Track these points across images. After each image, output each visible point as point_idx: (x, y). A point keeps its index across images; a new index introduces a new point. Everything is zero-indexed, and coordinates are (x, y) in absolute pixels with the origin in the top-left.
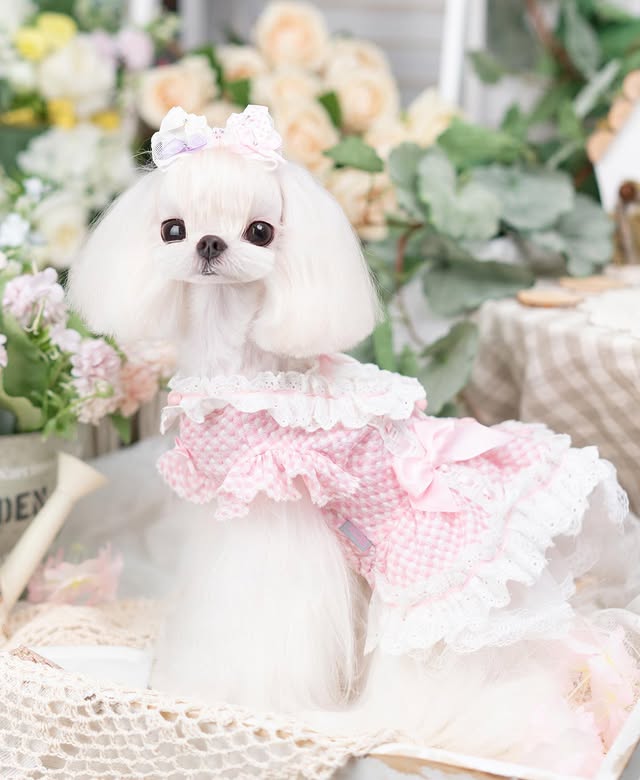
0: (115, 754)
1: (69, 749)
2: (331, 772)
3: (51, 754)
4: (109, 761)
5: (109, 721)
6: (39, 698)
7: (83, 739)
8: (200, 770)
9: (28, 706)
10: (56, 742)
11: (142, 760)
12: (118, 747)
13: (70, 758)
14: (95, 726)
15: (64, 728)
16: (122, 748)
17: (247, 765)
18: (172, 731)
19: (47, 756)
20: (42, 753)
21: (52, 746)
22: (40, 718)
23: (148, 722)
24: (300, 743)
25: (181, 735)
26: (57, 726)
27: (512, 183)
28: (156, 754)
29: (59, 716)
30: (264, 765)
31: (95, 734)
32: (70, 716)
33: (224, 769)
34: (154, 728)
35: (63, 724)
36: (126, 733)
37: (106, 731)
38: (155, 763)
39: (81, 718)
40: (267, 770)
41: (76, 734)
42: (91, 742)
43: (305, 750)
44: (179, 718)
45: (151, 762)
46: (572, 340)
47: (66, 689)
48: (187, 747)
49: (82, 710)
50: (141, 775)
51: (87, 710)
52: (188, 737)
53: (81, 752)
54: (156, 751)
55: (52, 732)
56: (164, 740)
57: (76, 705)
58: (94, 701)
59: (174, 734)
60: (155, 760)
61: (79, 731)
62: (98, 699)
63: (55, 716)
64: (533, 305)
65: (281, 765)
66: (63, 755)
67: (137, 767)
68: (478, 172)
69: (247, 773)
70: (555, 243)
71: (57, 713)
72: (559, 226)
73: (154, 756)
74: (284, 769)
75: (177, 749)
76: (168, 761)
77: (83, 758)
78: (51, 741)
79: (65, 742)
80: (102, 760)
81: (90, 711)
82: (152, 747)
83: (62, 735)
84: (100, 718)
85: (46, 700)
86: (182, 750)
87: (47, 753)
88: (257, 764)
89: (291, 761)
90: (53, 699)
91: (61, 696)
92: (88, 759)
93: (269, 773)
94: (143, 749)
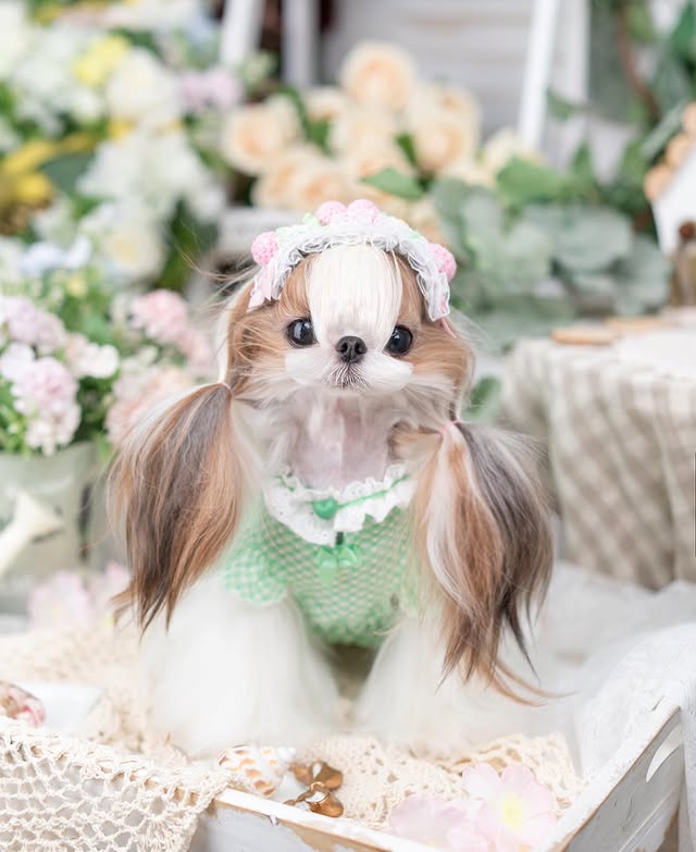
0: (29, 788)
27: (568, 224)
38: (64, 794)
46: (594, 377)
64: (565, 342)
68: (533, 212)
80: (21, 795)
94: (50, 778)
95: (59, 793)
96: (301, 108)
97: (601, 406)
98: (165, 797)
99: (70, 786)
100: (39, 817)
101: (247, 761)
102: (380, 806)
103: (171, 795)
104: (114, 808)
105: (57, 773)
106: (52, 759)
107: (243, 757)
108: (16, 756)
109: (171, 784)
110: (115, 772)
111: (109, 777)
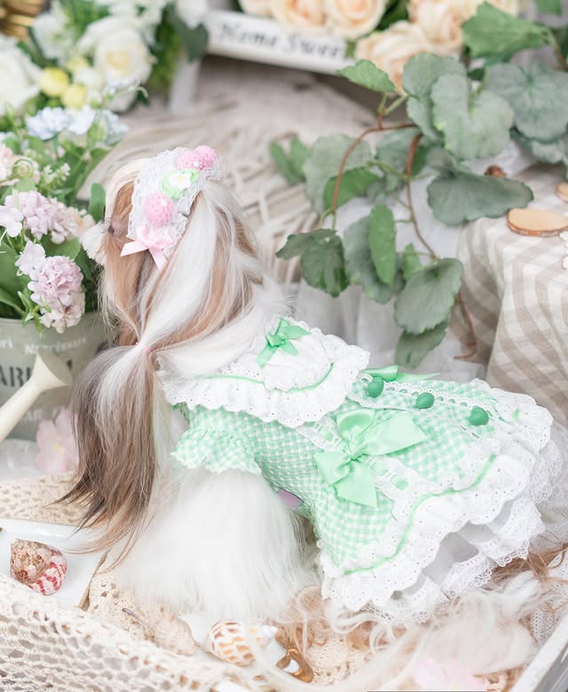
0: (60, 652)
1: (26, 644)
4: (57, 656)
10: (15, 638)
11: (79, 660)
12: (62, 647)
13: (27, 651)
15: (22, 628)
26: (16, 625)
27: (529, 82)
29: (18, 617)
36: (65, 636)
38: (89, 663)
39: (34, 621)
41: (31, 633)
42: (42, 641)
51: (39, 615)
53: (36, 648)
55: (14, 631)
56: (94, 642)
60: (88, 660)
61: (33, 631)
63: (16, 617)
66: (21, 649)
67: (76, 665)
71: (16, 614)
73: (87, 657)
75: (104, 651)
76: (99, 661)
77: (37, 653)
78: (11, 637)
79: (23, 638)
80: (52, 655)
82: (86, 649)
83: (20, 633)
84: (47, 622)
92: (42, 653)
94: (78, 651)
95: (86, 662)
98: (172, 681)
99: (94, 659)
100: (68, 672)
101: (238, 639)
102: (344, 669)
103: (177, 680)
104: (130, 682)
105: (83, 648)
106: (79, 637)
107: (235, 635)
108: (49, 629)
109: (178, 673)
110: (131, 656)
111: (126, 658)
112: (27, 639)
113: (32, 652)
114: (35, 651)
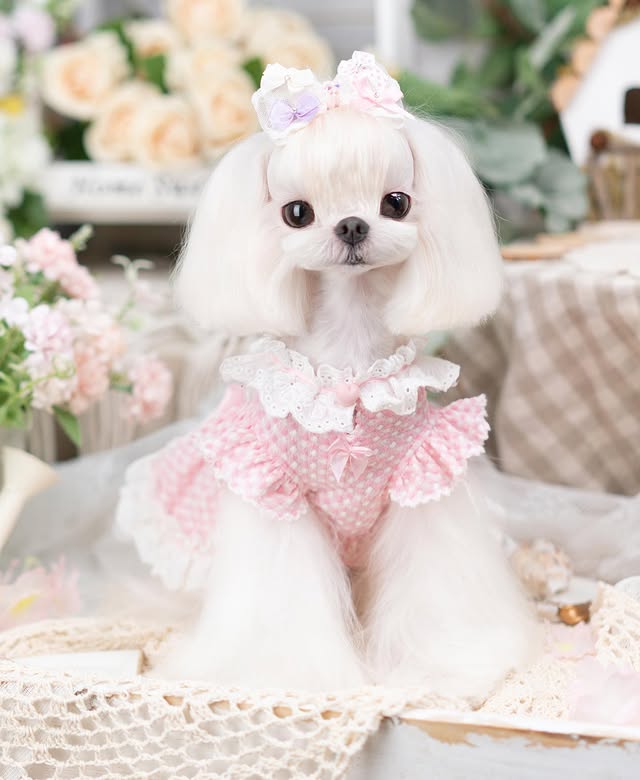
0: (110, 754)
1: (58, 754)
2: (363, 740)
3: (38, 762)
4: (106, 763)
5: (105, 716)
6: (20, 698)
7: (74, 740)
8: (215, 758)
9: (8, 709)
10: (44, 747)
11: (146, 756)
12: (116, 745)
13: (60, 765)
14: (87, 724)
15: (53, 731)
16: (121, 745)
17: (268, 747)
18: (180, 716)
19: (34, 764)
20: (28, 762)
21: (39, 752)
22: (22, 721)
23: (151, 710)
24: (326, 715)
25: (189, 720)
26: (44, 728)
27: (480, 137)
28: (162, 746)
29: (45, 716)
30: (288, 744)
31: (88, 733)
32: (58, 715)
33: (241, 753)
34: (158, 716)
35: (51, 726)
36: (125, 727)
37: (101, 728)
38: (162, 758)
39: (72, 716)
40: (290, 750)
41: (66, 735)
42: (83, 744)
43: (333, 721)
44: (185, 701)
45: (156, 757)
46: (566, 288)
47: (53, 686)
48: (198, 732)
49: (72, 707)
50: (145, 775)
51: (78, 705)
52: (198, 721)
53: (72, 757)
54: (163, 742)
55: (38, 736)
56: (171, 728)
57: (65, 701)
58: (86, 696)
59: (183, 720)
60: (161, 754)
61: (69, 732)
62: (89, 693)
63: (41, 717)
65: (305, 742)
66: (52, 761)
67: (139, 764)
69: (268, 757)
70: (533, 196)
71: (42, 714)
72: (535, 179)
73: (160, 750)
74: (310, 747)
75: (186, 737)
76: (176, 753)
77: (75, 763)
78: (37, 746)
79: (53, 746)
80: (98, 762)
81: (82, 707)
82: (157, 740)
83: (50, 739)
84: (94, 713)
85: (29, 700)
86: (192, 738)
87: (34, 761)
88: (280, 744)
89: (318, 737)
90: (39, 697)
91: (48, 694)
92: (82, 763)
93: (293, 753)
94: (146, 743)
96: (126, 43)
97: (576, 317)
112: (60, 746)
113: (67, 765)
114: (70, 762)
